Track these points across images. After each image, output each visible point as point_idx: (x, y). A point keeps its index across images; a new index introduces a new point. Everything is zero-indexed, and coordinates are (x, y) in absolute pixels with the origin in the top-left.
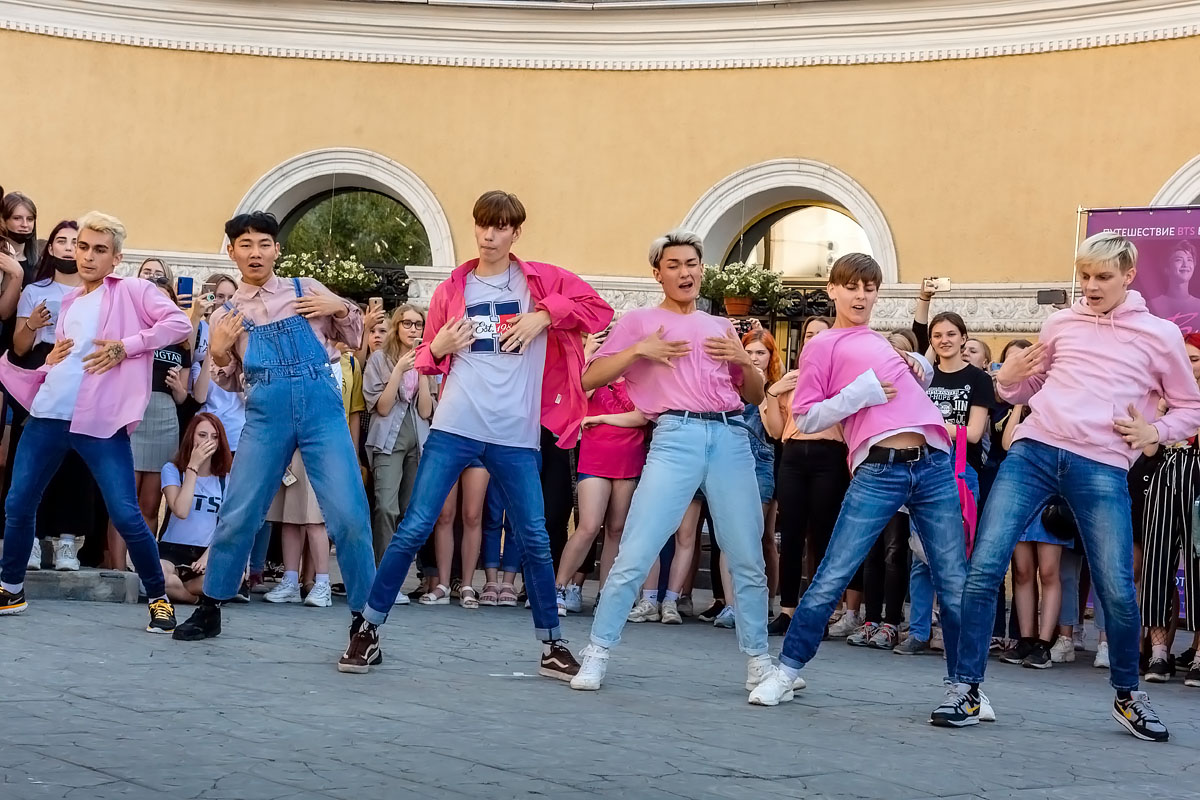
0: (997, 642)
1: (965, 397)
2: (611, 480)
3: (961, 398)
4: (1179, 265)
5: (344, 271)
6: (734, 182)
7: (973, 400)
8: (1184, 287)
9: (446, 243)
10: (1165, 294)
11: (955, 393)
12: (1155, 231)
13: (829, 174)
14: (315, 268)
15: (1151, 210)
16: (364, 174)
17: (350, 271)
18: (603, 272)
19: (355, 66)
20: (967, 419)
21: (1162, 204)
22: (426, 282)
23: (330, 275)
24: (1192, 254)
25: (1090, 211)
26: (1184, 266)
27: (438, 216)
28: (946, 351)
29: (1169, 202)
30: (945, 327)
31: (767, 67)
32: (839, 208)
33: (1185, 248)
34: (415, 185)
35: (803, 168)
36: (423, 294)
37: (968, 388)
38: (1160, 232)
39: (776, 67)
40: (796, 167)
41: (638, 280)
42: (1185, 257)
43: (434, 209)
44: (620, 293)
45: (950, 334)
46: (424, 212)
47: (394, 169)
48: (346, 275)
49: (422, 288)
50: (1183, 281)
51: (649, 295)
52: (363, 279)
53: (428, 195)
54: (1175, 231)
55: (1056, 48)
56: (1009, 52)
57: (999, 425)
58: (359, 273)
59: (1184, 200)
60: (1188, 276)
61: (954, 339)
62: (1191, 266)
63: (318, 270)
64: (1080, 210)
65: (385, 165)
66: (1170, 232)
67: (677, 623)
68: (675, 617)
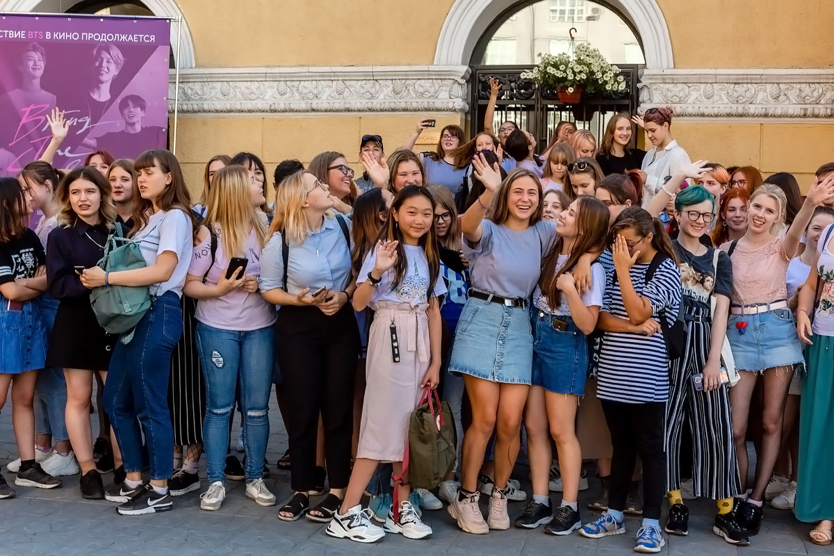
4: (31, 64)
8: (37, 82)
10: (20, 87)
12: (8, 33)
15: (4, 15)
24: (42, 54)
26: (35, 64)
29: (13, 7)
33: (35, 49)
38: (13, 34)
42: (36, 57)
50: (34, 77)
54: (26, 35)
59: (25, 8)
60: (39, 73)
62: (41, 64)
66: (21, 34)
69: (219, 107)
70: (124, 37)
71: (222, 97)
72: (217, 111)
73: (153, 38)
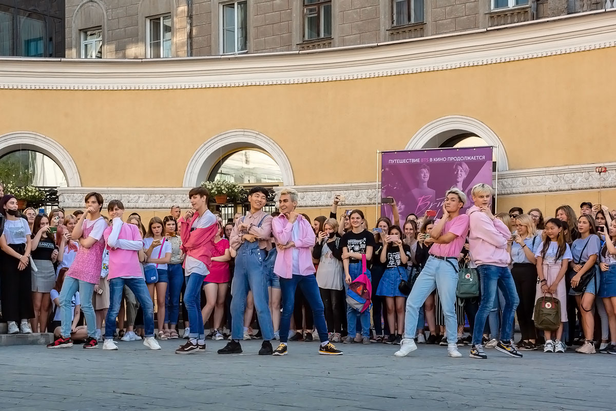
0: (379, 337)
1: (364, 243)
2: (218, 284)
3: (363, 243)
4: (423, 175)
5: (29, 191)
6: (213, 141)
7: (367, 244)
8: (426, 184)
9: (75, 175)
10: (417, 187)
11: (360, 241)
12: (411, 160)
13: (259, 136)
14: (15, 191)
15: (409, 151)
16: (32, 144)
17: (31, 192)
18: (153, 186)
19: (24, 91)
20: (365, 251)
21: (410, 149)
22: (68, 194)
23: (22, 194)
24: (428, 170)
25: (382, 152)
26: (425, 175)
27: (70, 162)
28: (355, 224)
29: (414, 147)
30: (356, 215)
31: (226, 87)
32: (262, 151)
33: (425, 168)
34: (58, 148)
35: (246, 133)
36: (66, 200)
37: (365, 239)
38: (414, 161)
39: (230, 87)
40: (242, 133)
41: (171, 189)
42: (425, 171)
43: (68, 159)
44: (162, 195)
45: (358, 218)
46: (63, 161)
47: (47, 141)
48: (30, 194)
49: (66, 197)
50: (425, 182)
51: (177, 195)
52: (38, 195)
53: (65, 153)
54: (420, 160)
55: (360, 77)
56: (339, 79)
57: (377, 252)
58: (36, 192)
59: (419, 147)
60: (427, 179)
61: (359, 220)
62: (428, 175)
63: (17, 192)
64: (378, 152)
65: (43, 139)
66: (418, 160)
67: (250, 340)
68: (249, 337)
69: (521, 191)
70: (469, 158)
71: (522, 185)
72: (520, 193)
73: (484, 157)
